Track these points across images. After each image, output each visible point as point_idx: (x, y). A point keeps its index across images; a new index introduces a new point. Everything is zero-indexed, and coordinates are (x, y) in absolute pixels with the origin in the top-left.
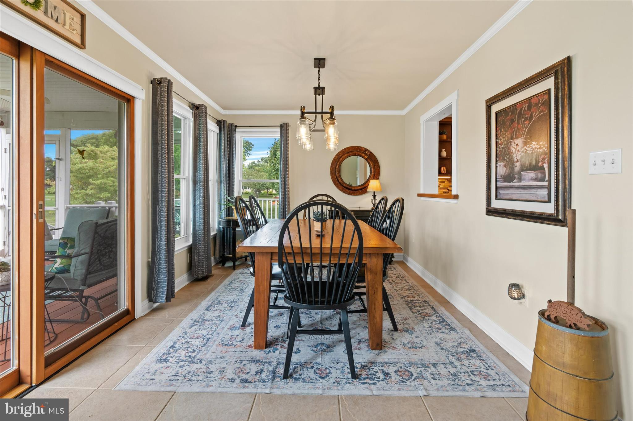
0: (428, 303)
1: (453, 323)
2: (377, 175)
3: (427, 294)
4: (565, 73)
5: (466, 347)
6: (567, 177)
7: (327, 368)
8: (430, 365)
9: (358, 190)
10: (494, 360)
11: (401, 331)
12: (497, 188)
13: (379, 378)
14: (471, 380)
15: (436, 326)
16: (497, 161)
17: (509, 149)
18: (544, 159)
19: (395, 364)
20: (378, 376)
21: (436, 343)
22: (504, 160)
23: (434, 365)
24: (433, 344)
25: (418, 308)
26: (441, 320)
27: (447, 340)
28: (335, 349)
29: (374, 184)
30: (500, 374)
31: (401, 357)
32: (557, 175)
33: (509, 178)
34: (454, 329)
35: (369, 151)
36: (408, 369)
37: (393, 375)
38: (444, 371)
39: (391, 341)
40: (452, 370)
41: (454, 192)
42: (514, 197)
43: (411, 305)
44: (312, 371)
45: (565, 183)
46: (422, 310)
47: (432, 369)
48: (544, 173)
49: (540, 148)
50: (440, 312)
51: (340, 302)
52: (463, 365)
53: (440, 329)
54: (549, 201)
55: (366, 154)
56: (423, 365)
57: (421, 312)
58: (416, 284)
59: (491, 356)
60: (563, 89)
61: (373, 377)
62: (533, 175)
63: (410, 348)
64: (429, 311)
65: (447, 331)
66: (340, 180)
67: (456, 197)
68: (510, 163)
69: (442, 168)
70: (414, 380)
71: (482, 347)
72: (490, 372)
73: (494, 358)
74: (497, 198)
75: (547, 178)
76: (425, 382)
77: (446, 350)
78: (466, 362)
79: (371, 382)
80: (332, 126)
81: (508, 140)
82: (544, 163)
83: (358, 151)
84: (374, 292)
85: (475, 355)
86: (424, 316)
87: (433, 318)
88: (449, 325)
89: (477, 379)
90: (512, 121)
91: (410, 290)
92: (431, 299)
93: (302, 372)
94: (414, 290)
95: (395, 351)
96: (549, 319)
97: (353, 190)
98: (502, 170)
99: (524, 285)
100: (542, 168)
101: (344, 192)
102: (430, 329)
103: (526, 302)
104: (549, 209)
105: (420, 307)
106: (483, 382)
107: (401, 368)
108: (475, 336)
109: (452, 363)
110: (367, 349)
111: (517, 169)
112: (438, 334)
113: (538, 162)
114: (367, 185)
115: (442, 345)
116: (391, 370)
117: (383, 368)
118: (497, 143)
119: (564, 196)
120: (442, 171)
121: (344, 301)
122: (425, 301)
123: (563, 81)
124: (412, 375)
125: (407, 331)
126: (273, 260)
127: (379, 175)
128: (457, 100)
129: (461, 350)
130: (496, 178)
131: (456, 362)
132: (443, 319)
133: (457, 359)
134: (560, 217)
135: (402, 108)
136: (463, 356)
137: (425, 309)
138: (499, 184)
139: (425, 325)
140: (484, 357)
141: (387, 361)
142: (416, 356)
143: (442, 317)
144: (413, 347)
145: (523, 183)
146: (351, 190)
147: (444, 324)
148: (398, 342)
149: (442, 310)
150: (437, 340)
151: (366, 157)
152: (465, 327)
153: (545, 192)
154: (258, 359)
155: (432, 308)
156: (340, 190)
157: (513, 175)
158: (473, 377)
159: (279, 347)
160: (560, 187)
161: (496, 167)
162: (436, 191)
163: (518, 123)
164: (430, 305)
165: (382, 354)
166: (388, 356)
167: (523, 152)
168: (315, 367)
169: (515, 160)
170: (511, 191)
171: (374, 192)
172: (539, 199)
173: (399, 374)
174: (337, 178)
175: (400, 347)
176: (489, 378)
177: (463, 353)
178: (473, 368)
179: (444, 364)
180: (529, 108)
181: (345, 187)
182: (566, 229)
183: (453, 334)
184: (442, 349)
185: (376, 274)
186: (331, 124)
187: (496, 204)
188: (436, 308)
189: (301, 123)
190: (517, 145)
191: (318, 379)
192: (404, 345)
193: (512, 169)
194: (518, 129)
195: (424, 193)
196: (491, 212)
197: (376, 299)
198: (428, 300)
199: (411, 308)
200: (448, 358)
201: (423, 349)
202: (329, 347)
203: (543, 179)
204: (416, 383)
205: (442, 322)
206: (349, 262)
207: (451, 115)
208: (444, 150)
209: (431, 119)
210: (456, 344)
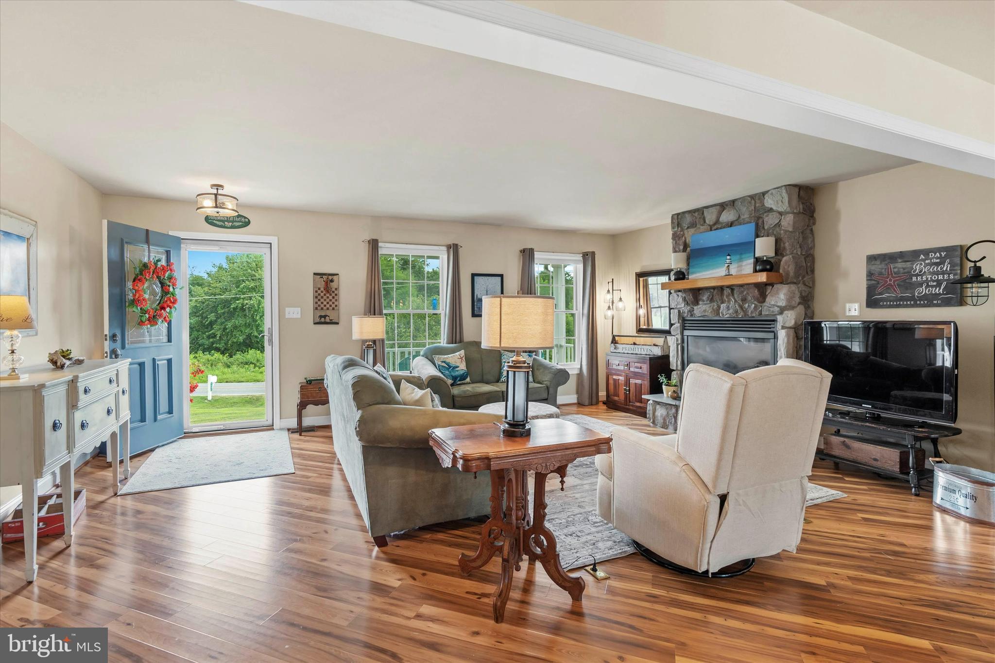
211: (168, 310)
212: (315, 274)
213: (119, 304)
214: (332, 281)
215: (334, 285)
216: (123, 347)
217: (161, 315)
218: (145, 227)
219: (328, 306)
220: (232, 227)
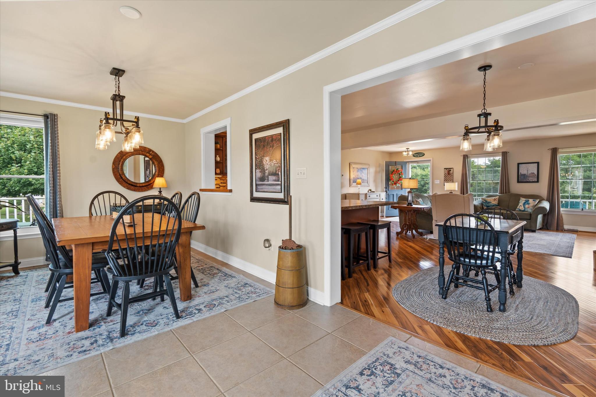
0: (214, 267)
1: (233, 274)
2: (161, 173)
3: (211, 262)
4: (287, 127)
5: (242, 283)
6: (288, 180)
7: (155, 321)
8: (225, 297)
9: (143, 186)
10: (258, 285)
11: (201, 287)
12: (256, 185)
13: (195, 313)
14: (248, 296)
15: (223, 278)
16: (256, 169)
17: (262, 162)
18: (279, 170)
19: (203, 303)
20: (194, 312)
21: (225, 286)
22: (260, 168)
23: (227, 297)
24: (223, 287)
25: (207, 272)
26: (225, 274)
27: (231, 283)
28: (155, 309)
29: (159, 182)
30: (261, 289)
31: (205, 299)
32: (285, 179)
33: (262, 179)
34: (234, 277)
35: (153, 152)
36: (212, 303)
37: (204, 309)
38: (232, 297)
39: (196, 293)
40: (237, 296)
41: (229, 188)
42: (265, 190)
43: (203, 271)
44: (144, 326)
45: (288, 183)
46: (211, 272)
47: (226, 299)
48: (279, 177)
49: (277, 164)
50: (223, 270)
51: (164, 269)
52: (242, 292)
53: (226, 279)
54: (281, 192)
55: (151, 154)
56: (221, 299)
57: (210, 273)
58: (202, 258)
59: (256, 283)
60: (286, 135)
61: (191, 314)
62: (274, 178)
63: (210, 293)
64: (215, 271)
65: (230, 279)
66: (124, 178)
67: (231, 191)
68: (263, 171)
69: (217, 169)
70: (217, 307)
71: (251, 281)
72: (256, 290)
73: (258, 284)
74: (256, 191)
75: (280, 180)
76: (224, 305)
77: (231, 288)
78: (244, 290)
79: (190, 316)
80: (137, 133)
81: (262, 157)
82: (279, 172)
83: (142, 151)
84: (185, 261)
85: (248, 286)
86: (213, 275)
87: (220, 274)
88: (231, 276)
89: (251, 295)
90: (264, 146)
91: (198, 262)
92: (215, 264)
93: (134, 329)
94: (202, 262)
95: (200, 298)
96: (282, 248)
97: (138, 187)
98: (259, 175)
99: (271, 239)
100: (278, 174)
101: (128, 189)
102: (219, 280)
103: (272, 248)
104: (281, 196)
105: (209, 270)
106: (254, 295)
107: (208, 304)
108: (246, 277)
109: (236, 292)
110: (180, 302)
111: (266, 174)
112: (225, 282)
113: (276, 171)
114: (152, 182)
115: (228, 286)
116: (202, 307)
117: (196, 308)
118: (256, 158)
119: (287, 189)
120: (217, 172)
121: (167, 268)
122: (212, 267)
123: (286, 131)
124: (215, 305)
125: (205, 285)
126: (94, 249)
127: (164, 173)
128: (230, 124)
129: (240, 285)
130: (256, 179)
131: (238, 292)
132: (226, 273)
133: (239, 290)
134: (286, 200)
135: (184, 118)
136: (242, 288)
137: (213, 271)
138: (257, 183)
139: (215, 279)
140: (252, 285)
141: (197, 303)
142: (215, 296)
143: (225, 273)
144: (211, 292)
145: (270, 182)
146: (136, 186)
147: (227, 276)
148: (200, 292)
149: (224, 269)
150: (225, 284)
151: (151, 157)
152: (240, 274)
153: (279, 187)
154: (86, 336)
155: (218, 269)
156: (124, 187)
157: (265, 177)
158: (249, 295)
159: (103, 323)
160: (286, 184)
161: (256, 172)
162: (213, 187)
163: (267, 148)
164: (215, 268)
165: (192, 302)
166: (196, 301)
167: (269, 165)
168: (145, 323)
169: (266, 169)
170: (264, 187)
171: (160, 188)
172: (277, 191)
173: (207, 307)
174: (120, 175)
175: (203, 295)
176: (256, 293)
177: (241, 286)
178: (248, 291)
179: (232, 294)
180: (272, 140)
181: (129, 184)
182: (288, 206)
183: (234, 279)
184: (229, 288)
185: (186, 247)
186: (137, 132)
187: (256, 195)
188: (220, 269)
189: (105, 128)
190: (266, 161)
191: (151, 328)
192: (205, 293)
193: (264, 173)
194: (267, 152)
195: (205, 188)
196: (253, 199)
197: (187, 265)
198: (213, 265)
199: (203, 273)
200: (234, 291)
201: (218, 291)
202: (149, 310)
203: (278, 181)
204: (218, 307)
205: (226, 275)
206: (166, 242)
207: (226, 131)
208: (218, 156)
209: (210, 132)
210: (237, 283)
211: (400, 181)
212: (444, 169)
213: (388, 179)
214: (450, 171)
215: (451, 172)
216: (388, 190)
217: (398, 183)
218: (395, 160)
219: (449, 179)
220: (419, 157)
